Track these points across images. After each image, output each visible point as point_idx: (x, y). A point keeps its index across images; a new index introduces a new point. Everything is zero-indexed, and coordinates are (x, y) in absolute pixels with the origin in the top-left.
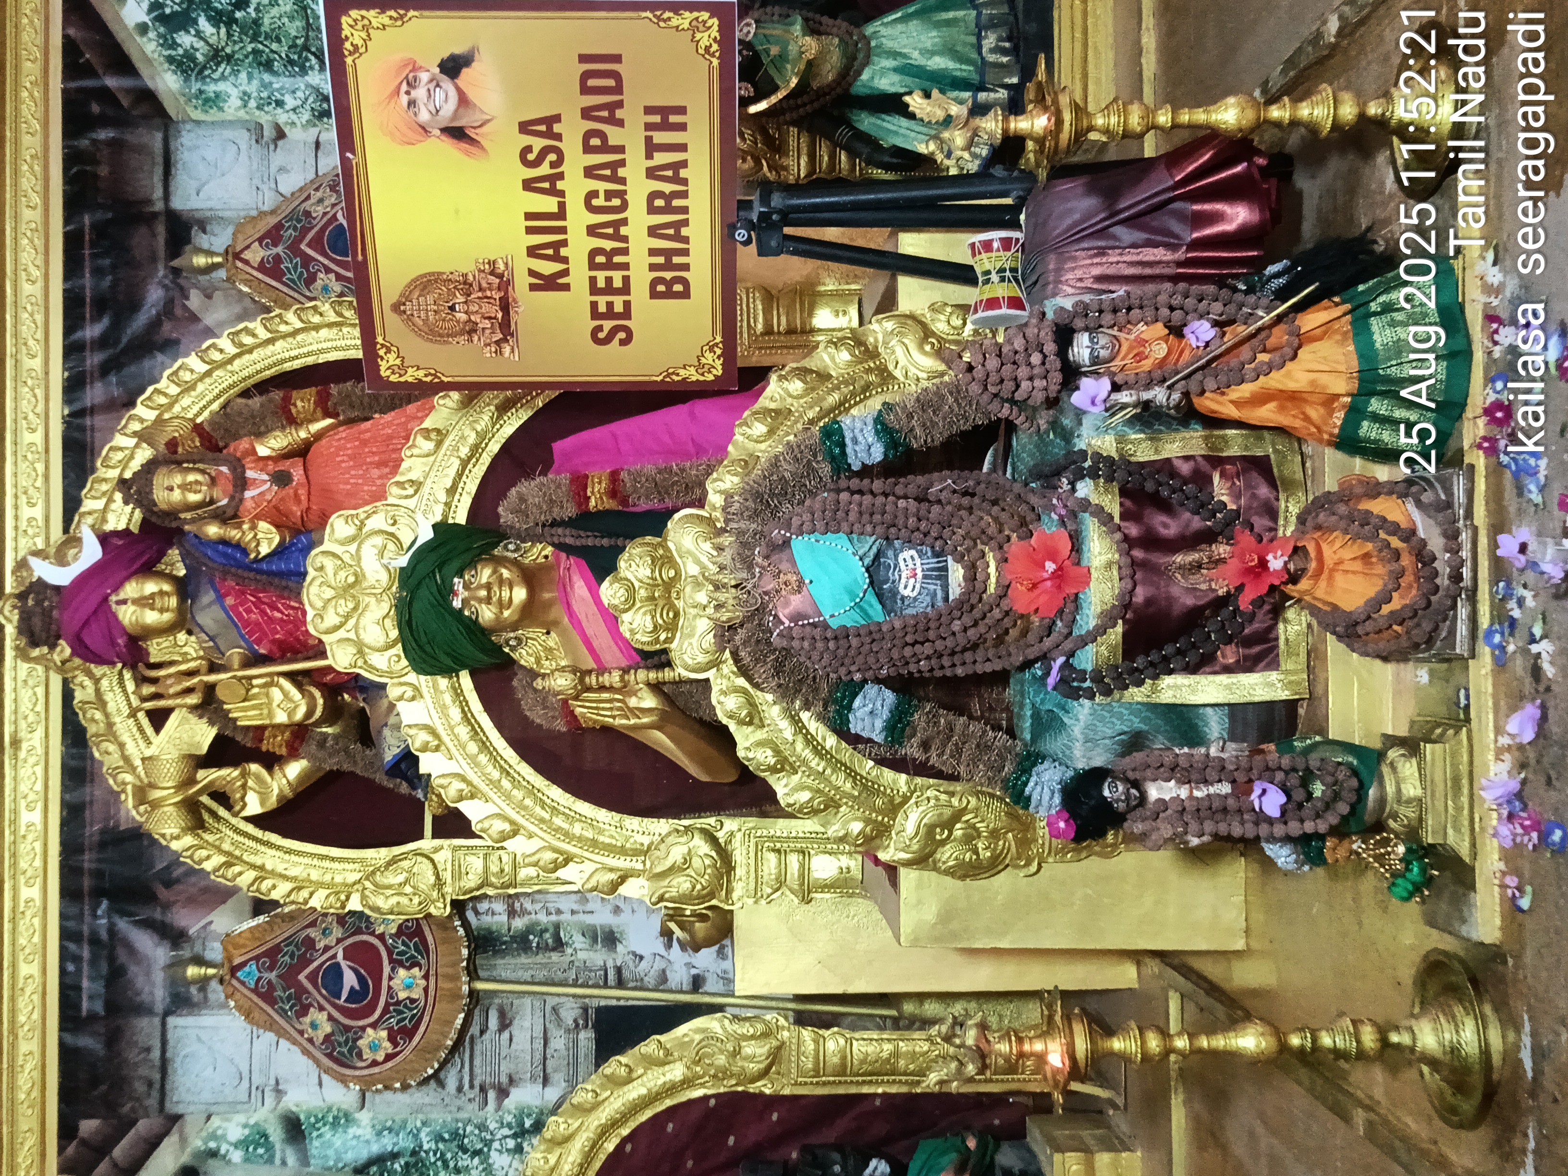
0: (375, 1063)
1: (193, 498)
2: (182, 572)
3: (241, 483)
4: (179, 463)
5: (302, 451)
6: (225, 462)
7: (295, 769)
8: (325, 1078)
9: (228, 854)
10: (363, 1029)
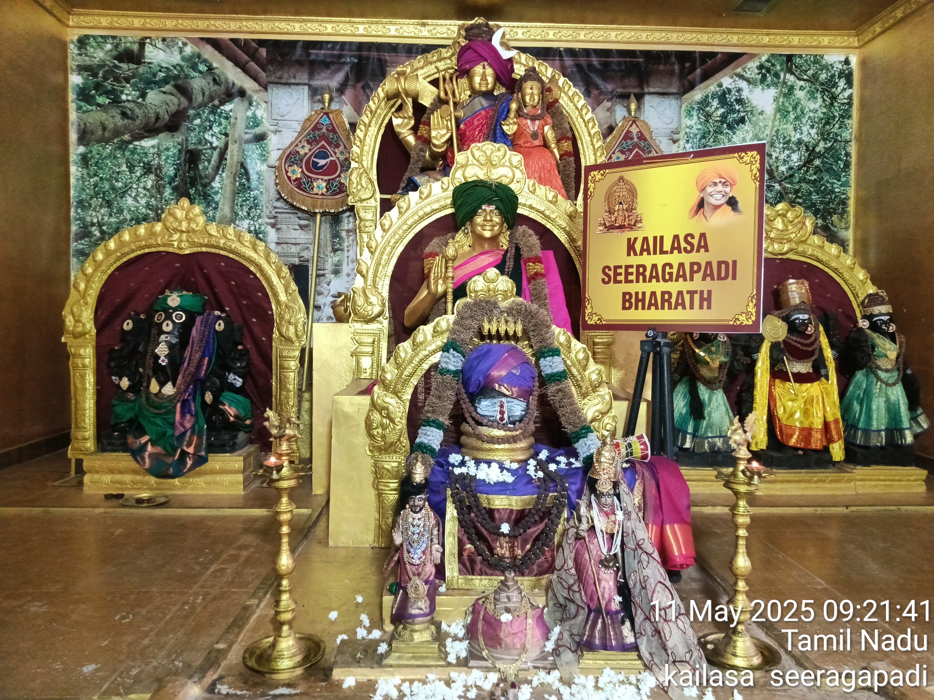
0: (287, 172)
1: (527, 98)
2: (495, 94)
3: (533, 118)
4: (542, 93)
5: (546, 145)
6: (542, 113)
7: (411, 139)
8: (281, 151)
9: (376, 111)
10: (301, 167)
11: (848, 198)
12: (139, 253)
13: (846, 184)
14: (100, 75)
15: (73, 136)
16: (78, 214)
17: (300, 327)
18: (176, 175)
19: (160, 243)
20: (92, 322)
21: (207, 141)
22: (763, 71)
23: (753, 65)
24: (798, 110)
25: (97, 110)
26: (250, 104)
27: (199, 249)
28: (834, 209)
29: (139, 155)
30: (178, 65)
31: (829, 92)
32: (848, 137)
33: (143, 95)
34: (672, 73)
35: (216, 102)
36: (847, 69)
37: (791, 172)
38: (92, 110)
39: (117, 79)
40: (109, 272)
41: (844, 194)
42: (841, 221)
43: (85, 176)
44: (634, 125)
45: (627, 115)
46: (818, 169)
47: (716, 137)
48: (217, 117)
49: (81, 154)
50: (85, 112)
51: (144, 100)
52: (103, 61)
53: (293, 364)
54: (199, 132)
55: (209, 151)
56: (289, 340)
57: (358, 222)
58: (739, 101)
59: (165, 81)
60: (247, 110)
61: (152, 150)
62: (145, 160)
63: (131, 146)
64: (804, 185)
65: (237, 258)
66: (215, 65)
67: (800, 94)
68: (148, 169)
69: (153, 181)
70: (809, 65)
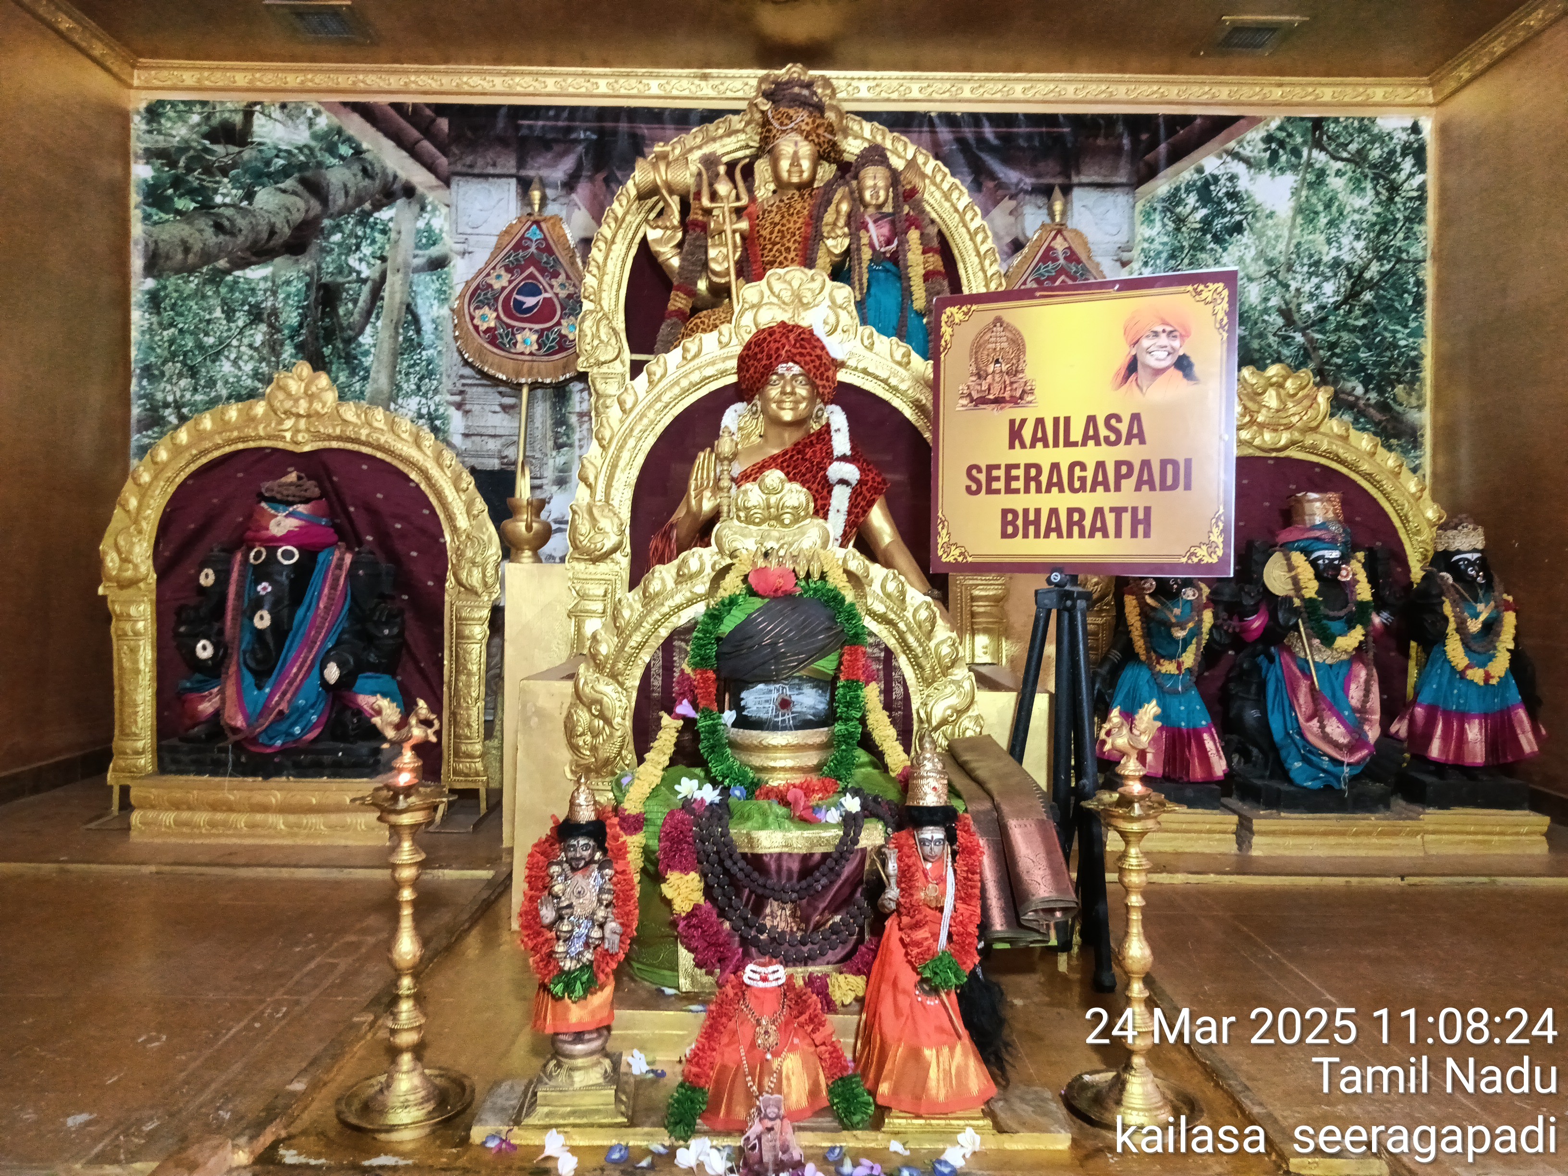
0: (472, 318)
1: (868, 194)
4: (892, 185)
7: (676, 263)
9: (624, 219)
10: (496, 310)
11: (1421, 357)
12: (227, 450)
13: (1417, 333)
14: (182, 163)
15: (137, 263)
16: (143, 388)
17: (490, 571)
18: (301, 325)
19: (262, 433)
20: (150, 562)
21: (351, 270)
22: (1273, 146)
23: (1256, 135)
24: (1334, 209)
25: (175, 221)
26: (423, 209)
27: (326, 444)
28: (1398, 375)
29: (242, 292)
30: (305, 146)
31: (1385, 179)
32: (1420, 254)
33: (250, 196)
34: (1118, 151)
35: (367, 206)
36: (1417, 140)
37: (1323, 314)
38: (167, 221)
39: (208, 170)
40: (179, 480)
41: (1414, 349)
42: (1409, 395)
43: (155, 327)
44: (1059, 238)
45: (1048, 220)
46: (1369, 310)
47: (1193, 256)
48: (368, 231)
49: (149, 292)
50: (155, 223)
51: (250, 204)
52: (186, 141)
53: (479, 631)
54: (340, 255)
55: (354, 285)
56: (471, 591)
57: (593, 400)
58: (1233, 196)
59: (285, 172)
60: (417, 219)
61: (262, 285)
62: (252, 300)
63: (229, 278)
64: (1345, 336)
65: (388, 459)
66: (365, 146)
67: (1336, 183)
68: (256, 315)
69: (264, 334)
70: (1351, 135)
